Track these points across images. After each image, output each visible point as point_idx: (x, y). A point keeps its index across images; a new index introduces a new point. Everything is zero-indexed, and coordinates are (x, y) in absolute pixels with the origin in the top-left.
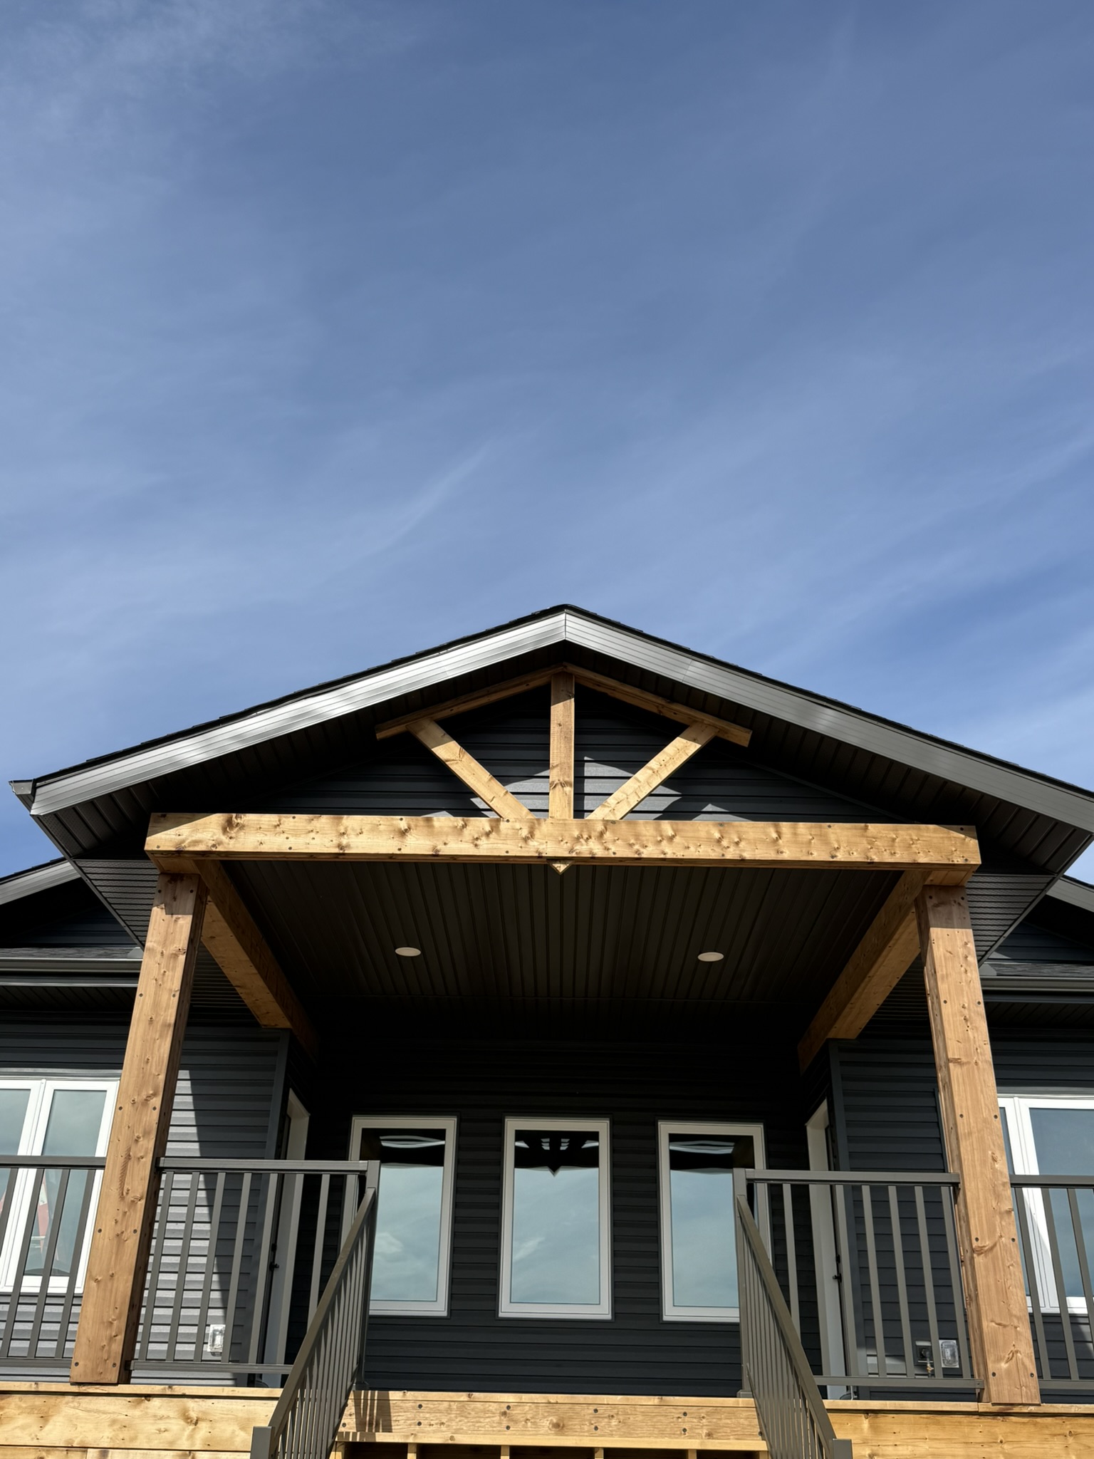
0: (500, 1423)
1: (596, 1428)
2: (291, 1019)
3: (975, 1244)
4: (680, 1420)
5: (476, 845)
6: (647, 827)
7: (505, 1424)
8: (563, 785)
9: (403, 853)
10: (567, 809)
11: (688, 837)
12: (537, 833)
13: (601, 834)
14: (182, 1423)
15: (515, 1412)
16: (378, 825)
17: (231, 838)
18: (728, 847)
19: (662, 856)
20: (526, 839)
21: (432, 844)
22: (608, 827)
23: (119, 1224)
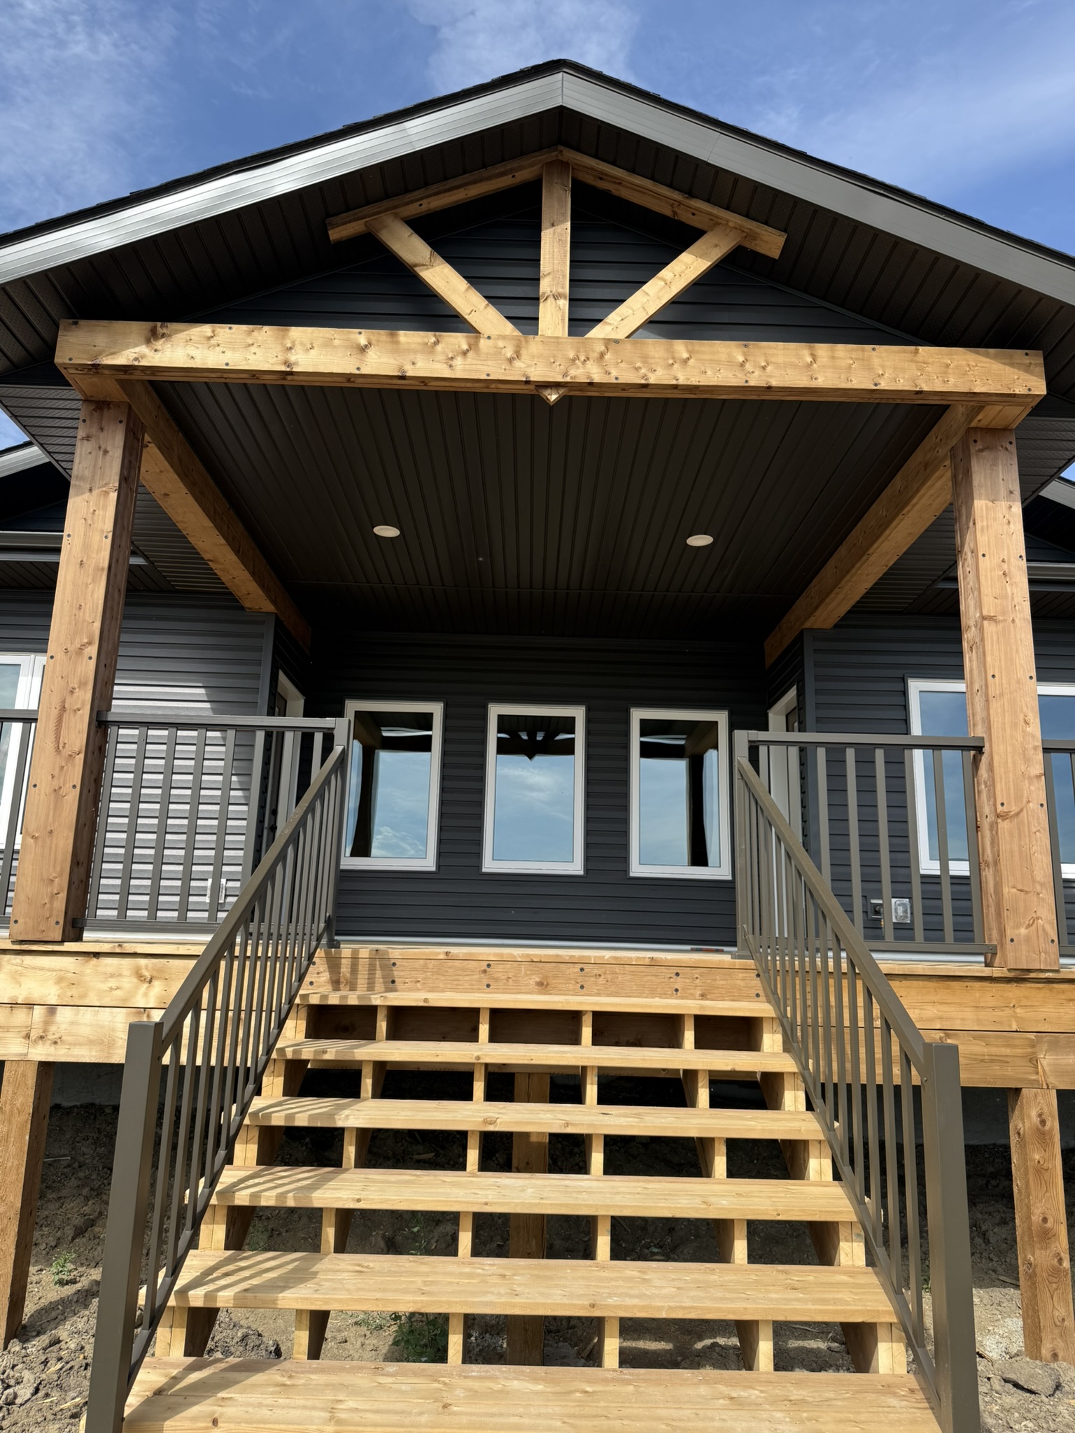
0: (480, 981)
1: (582, 987)
2: (274, 602)
3: (1000, 808)
4: (672, 980)
5: (451, 366)
6: (657, 347)
7: (485, 982)
8: (556, 297)
9: (363, 373)
10: (560, 326)
11: (706, 360)
12: (523, 352)
13: (602, 355)
14: (135, 980)
15: (497, 970)
16: (332, 340)
17: (156, 351)
18: (753, 372)
19: (674, 382)
20: (510, 360)
21: (397, 363)
22: (609, 347)
23: (56, 779)
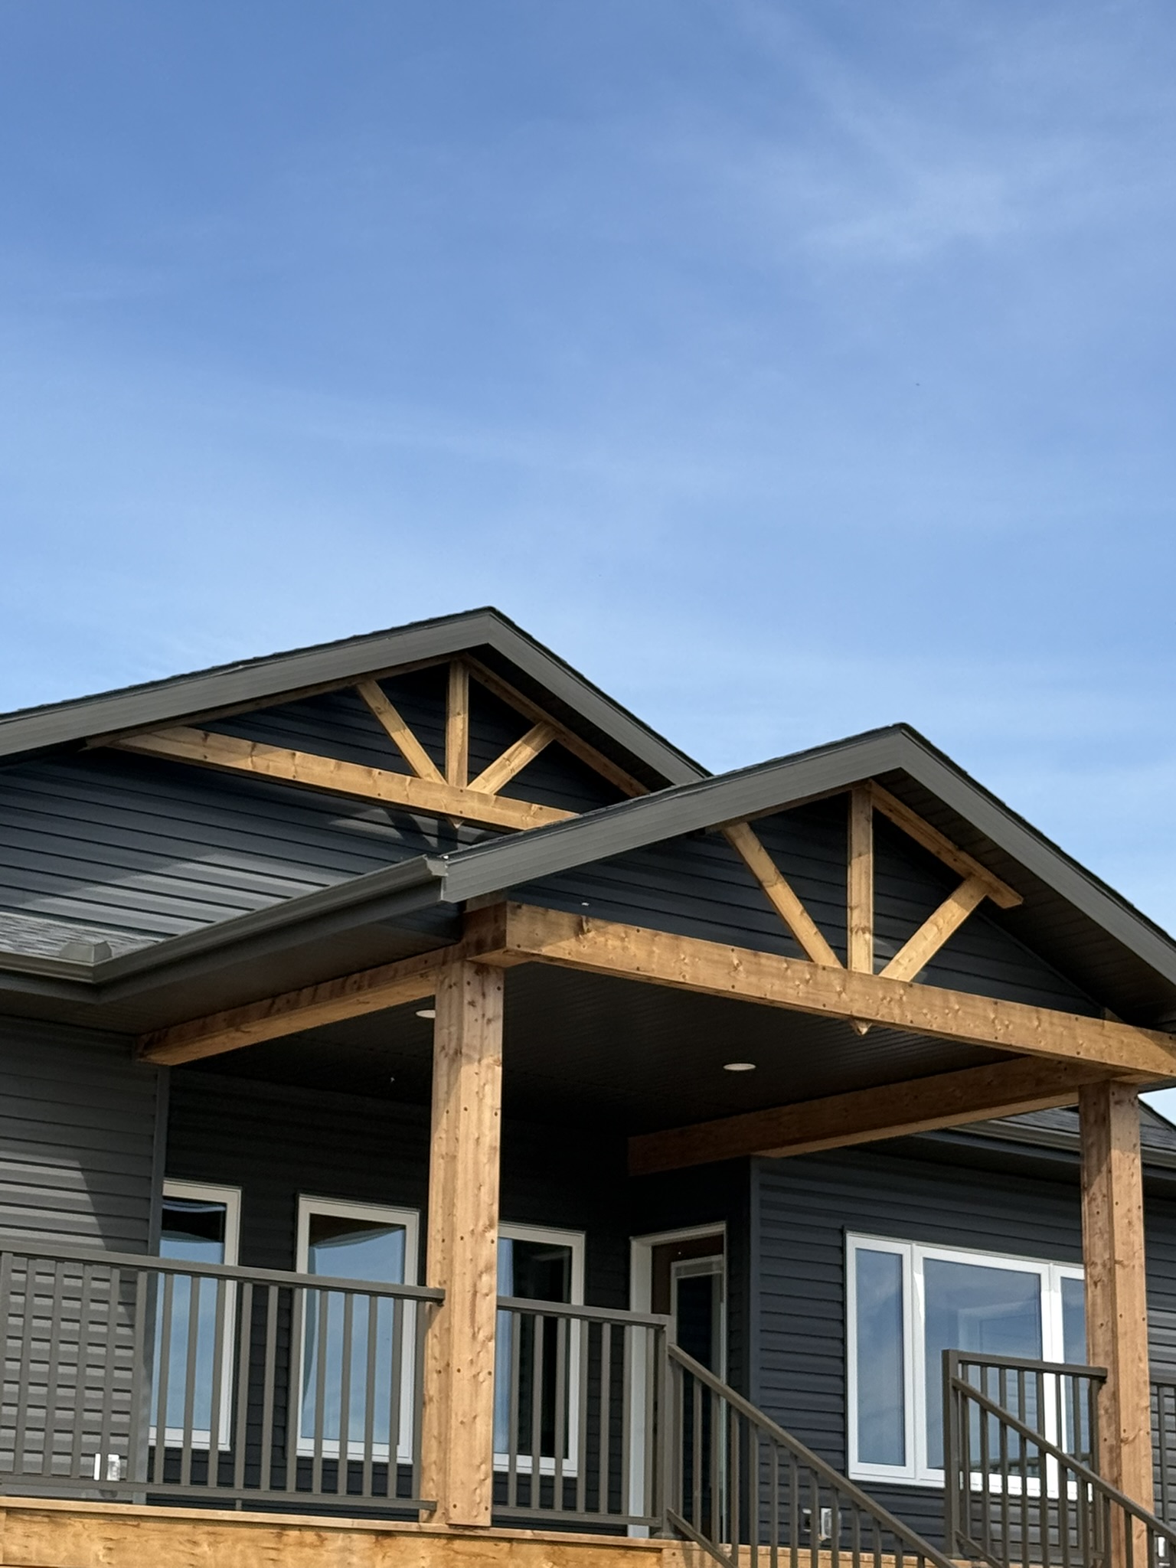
3: (1123, 1435)
5: (798, 993)
6: (937, 995)
8: (864, 930)
9: (736, 991)
10: (867, 963)
11: (969, 1013)
12: (847, 986)
13: (901, 998)
16: (712, 954)
17: (584, 946)
18: (1000, 1030)
19: (949, 1031)
20: (840, 995)
21: (760, 984)
22: (906, 990)
23: (474, 1365)
